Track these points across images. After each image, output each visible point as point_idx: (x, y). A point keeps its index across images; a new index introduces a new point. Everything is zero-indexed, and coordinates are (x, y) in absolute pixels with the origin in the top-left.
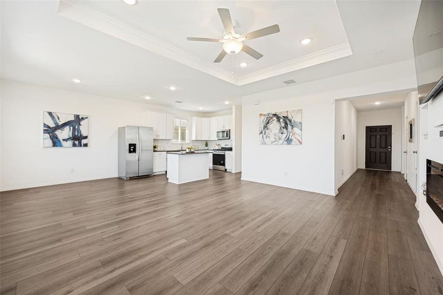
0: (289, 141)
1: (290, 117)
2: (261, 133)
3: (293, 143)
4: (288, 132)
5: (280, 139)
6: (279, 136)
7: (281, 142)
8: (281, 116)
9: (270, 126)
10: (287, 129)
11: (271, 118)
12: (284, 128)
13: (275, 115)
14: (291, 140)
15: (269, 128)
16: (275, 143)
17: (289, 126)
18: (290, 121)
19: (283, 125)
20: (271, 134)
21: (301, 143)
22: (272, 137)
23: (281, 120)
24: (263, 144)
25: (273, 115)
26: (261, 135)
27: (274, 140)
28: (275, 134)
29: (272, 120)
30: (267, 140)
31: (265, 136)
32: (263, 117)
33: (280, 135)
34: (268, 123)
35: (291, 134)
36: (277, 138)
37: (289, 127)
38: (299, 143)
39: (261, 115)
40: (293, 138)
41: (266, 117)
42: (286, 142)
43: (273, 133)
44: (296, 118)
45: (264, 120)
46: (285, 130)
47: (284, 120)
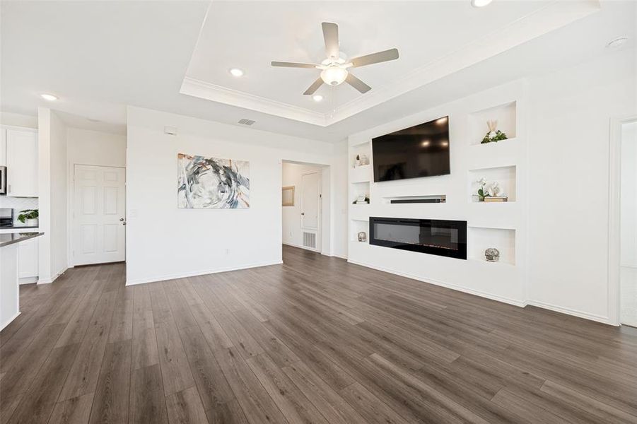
0: (233, 204)
1: (234, 169)
2: (183, 188)
3: (239, 206)
4: (231, 190)
5: (219, 200)
6: (217, 196)
7: (221, 204)
8: (221, 164)
9: (201, 178)
10: (230, 186)
11: (204, 165)
12: (225, 184)
13: (210, 162)
14: (236, 203)
15: (200, 180)
16: (211, 206)
17: (233, 182)
18: (235, 175)
19: (224, 179)
20: (203, 190)
21: (248, 206)
22: (206, 197)
23: (221, 172)
24: (186, 207)
25: (207, 160)
26: (183, 192)
27: (209, 201)
28: (210, 192)
29: (204, 169)
30: (195, 202)
31: (190, 195)
32: (185, 162)
33: (220, 194)
34: (198, 173)
35: (236, 194)
36: (214, 198)
37: (234, 184)
38: (246, 207)
39: (181, 156)
40: (239, 199)
41: (194, 161)
42: (228, 205)
43: (208, 190)
44: (242, 173)
45: (189, 165)
46: (227, 188)
47: (225, 172)
